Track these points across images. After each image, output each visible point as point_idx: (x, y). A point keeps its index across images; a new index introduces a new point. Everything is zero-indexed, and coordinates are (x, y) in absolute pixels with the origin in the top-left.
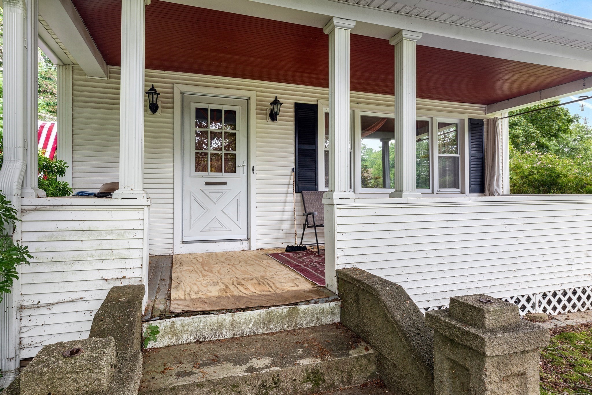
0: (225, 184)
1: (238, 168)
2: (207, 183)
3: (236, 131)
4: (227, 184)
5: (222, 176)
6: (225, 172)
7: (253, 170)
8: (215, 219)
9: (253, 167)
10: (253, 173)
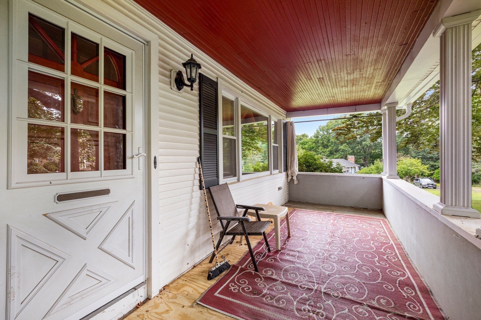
0: (106, 192)
1: (130, 160)
2: (62, 198)
3: (127, 93)
4: (111, 191)
5: (101, 179)
6: (107, 168)
7: (155, 163)
8: (85, 272)
9: (155, 158)
10: (155, 167)
